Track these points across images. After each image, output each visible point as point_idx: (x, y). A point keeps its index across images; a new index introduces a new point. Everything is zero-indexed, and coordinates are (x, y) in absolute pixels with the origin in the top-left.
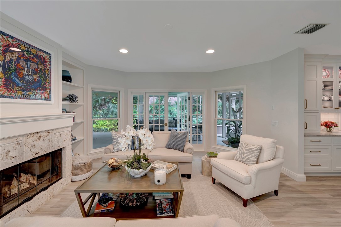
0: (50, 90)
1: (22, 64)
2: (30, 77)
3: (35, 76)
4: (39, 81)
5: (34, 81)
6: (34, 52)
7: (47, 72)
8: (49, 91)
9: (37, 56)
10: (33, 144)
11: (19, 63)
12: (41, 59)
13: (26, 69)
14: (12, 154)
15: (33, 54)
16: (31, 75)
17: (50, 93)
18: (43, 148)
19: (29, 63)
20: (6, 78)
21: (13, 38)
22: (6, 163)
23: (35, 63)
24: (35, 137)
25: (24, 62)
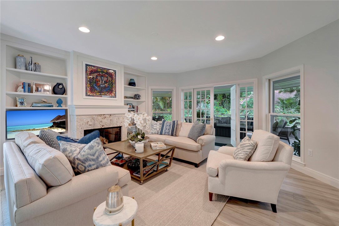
0: (116, 92)
1: (99, 79)
2: (103, 85)
3: (106, 85)
4: (108, 87)
5: (105, 87)
6: (105, 71)
7: (113, 81)
8: (114, 92)
9: (107, 73)
10: (101, 120)
11: (97, 78)
12: (110, 75)
13: (101, 81)
14: (90, 123)
15: (104, 72)
16: (104, 84)
17: (116, 93)
18: (107, 123)
19: (102, 78)
20: (91, 87)
21: (94, 66)
22: (87, 127)
23: (106, 77)
24: (102, 117)
25: (100, 77)
